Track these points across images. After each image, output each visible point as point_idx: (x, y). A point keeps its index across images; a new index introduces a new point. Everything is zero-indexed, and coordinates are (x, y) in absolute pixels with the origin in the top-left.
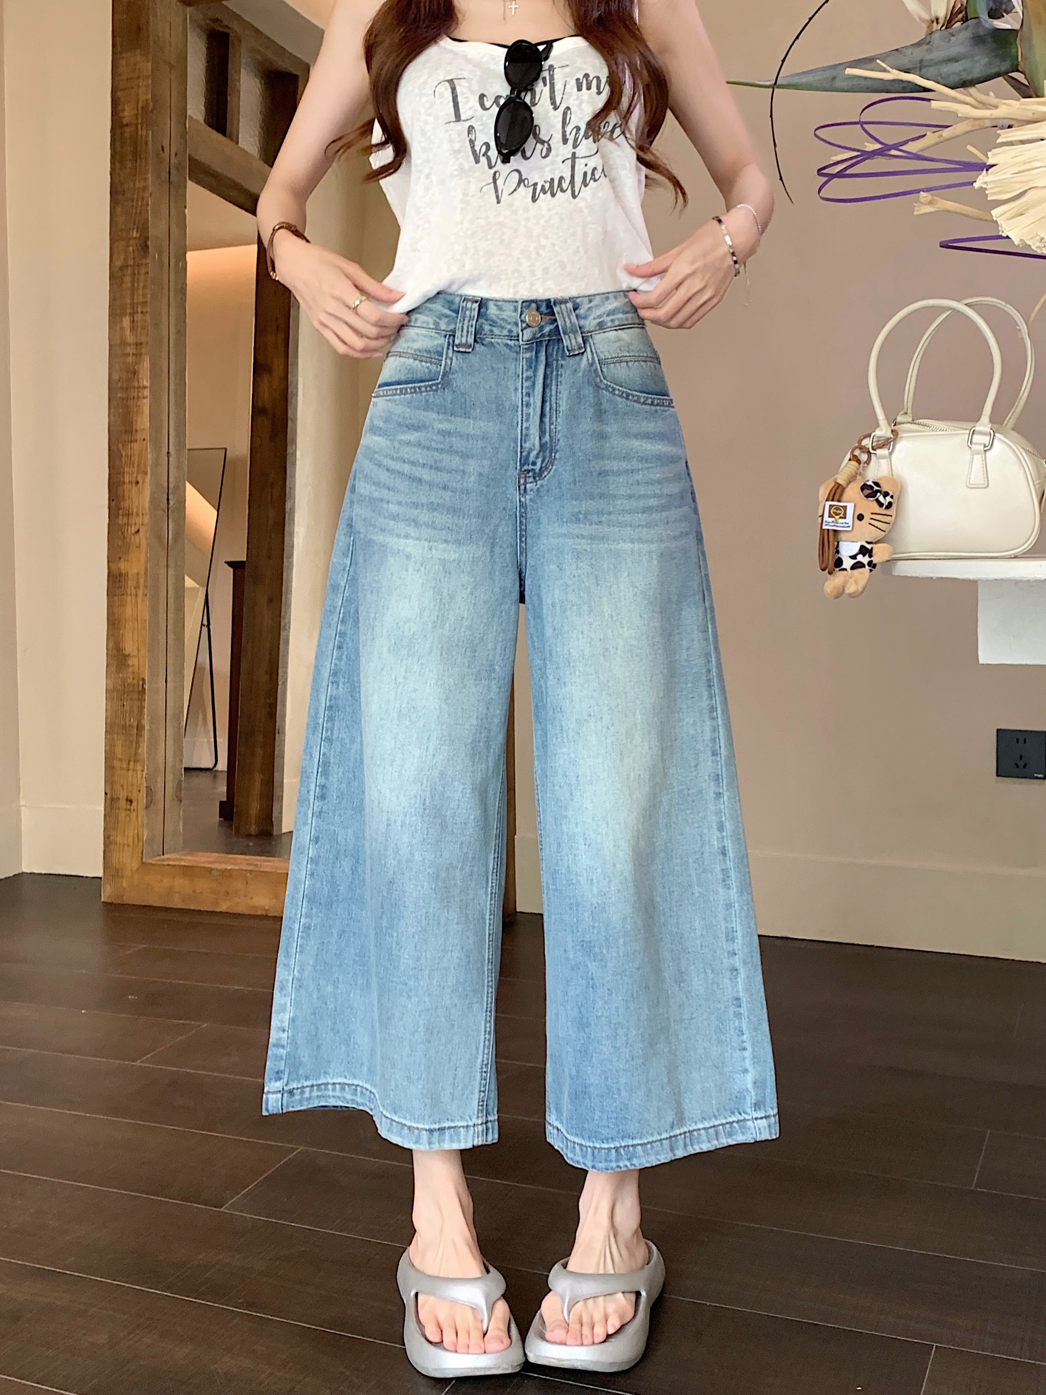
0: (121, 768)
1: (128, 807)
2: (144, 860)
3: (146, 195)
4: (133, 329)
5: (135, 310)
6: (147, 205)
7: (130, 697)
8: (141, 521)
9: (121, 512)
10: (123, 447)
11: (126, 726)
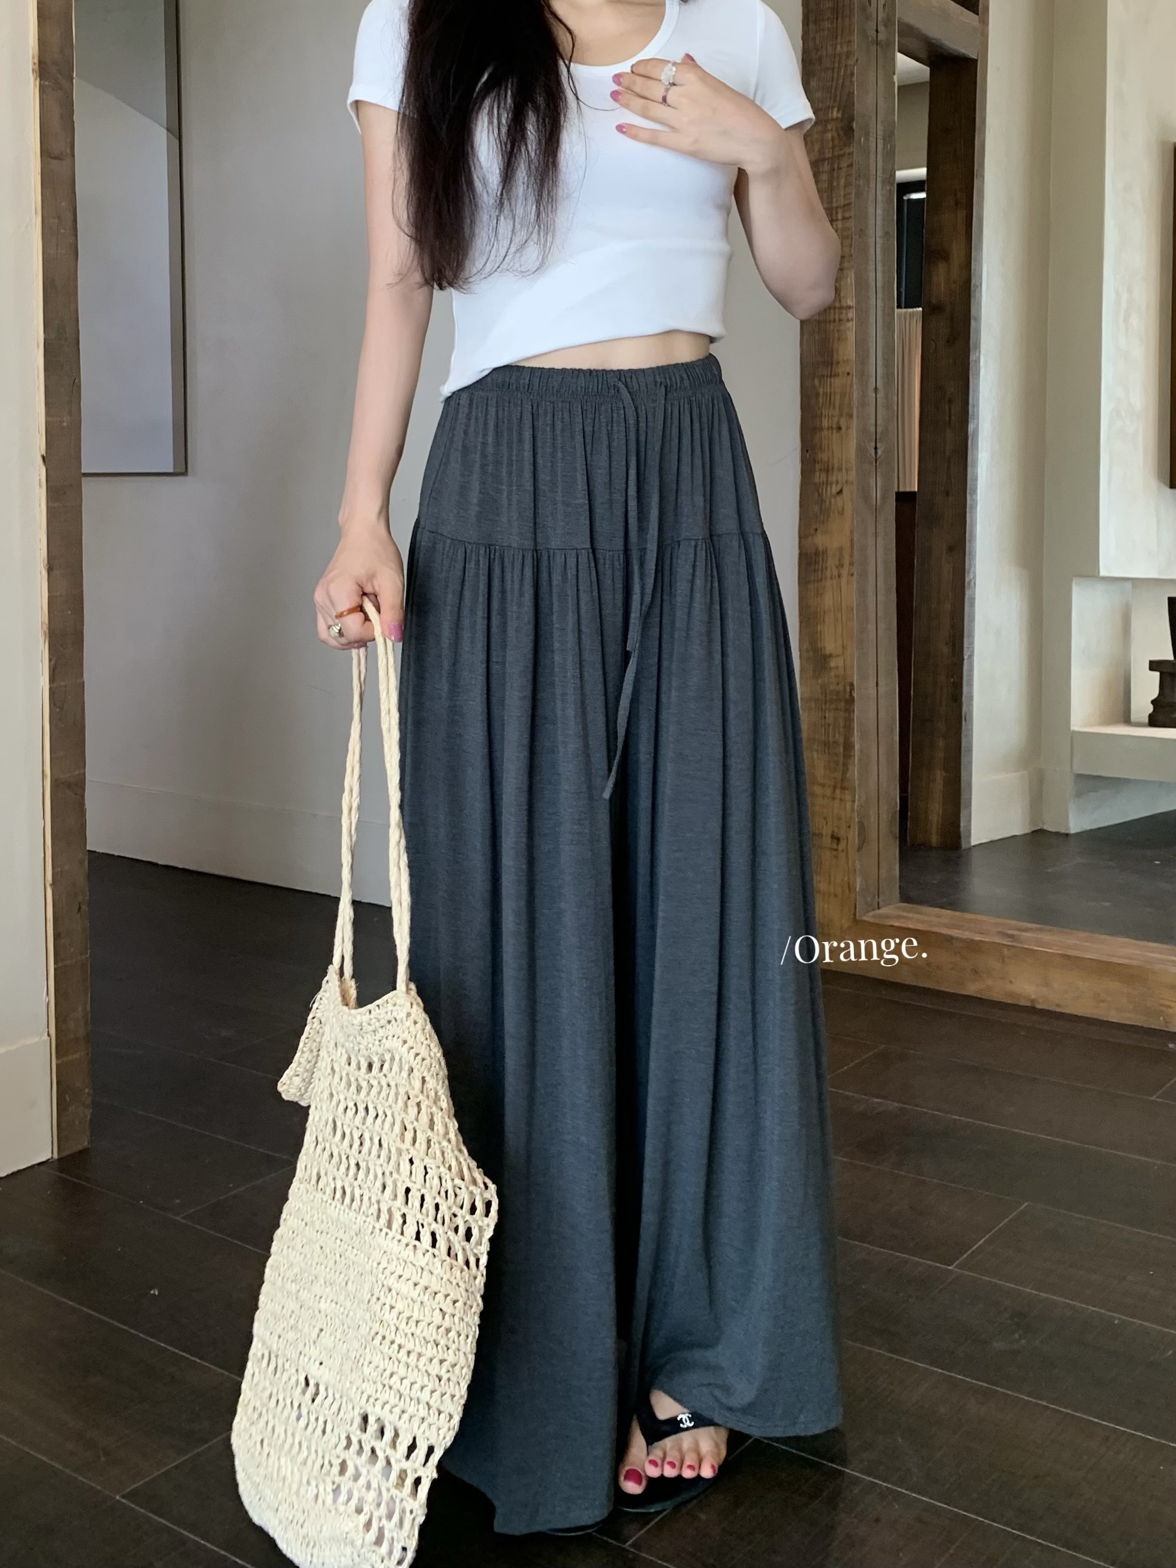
0: (824, 796)
1: (835, 846)
2: (857, 918)
3: (851, 62)
6: (852, 74)
7: (833, 706)
8: (845, 478)
9: (818, 466)
10: (820, 383)
11: (829, 742)
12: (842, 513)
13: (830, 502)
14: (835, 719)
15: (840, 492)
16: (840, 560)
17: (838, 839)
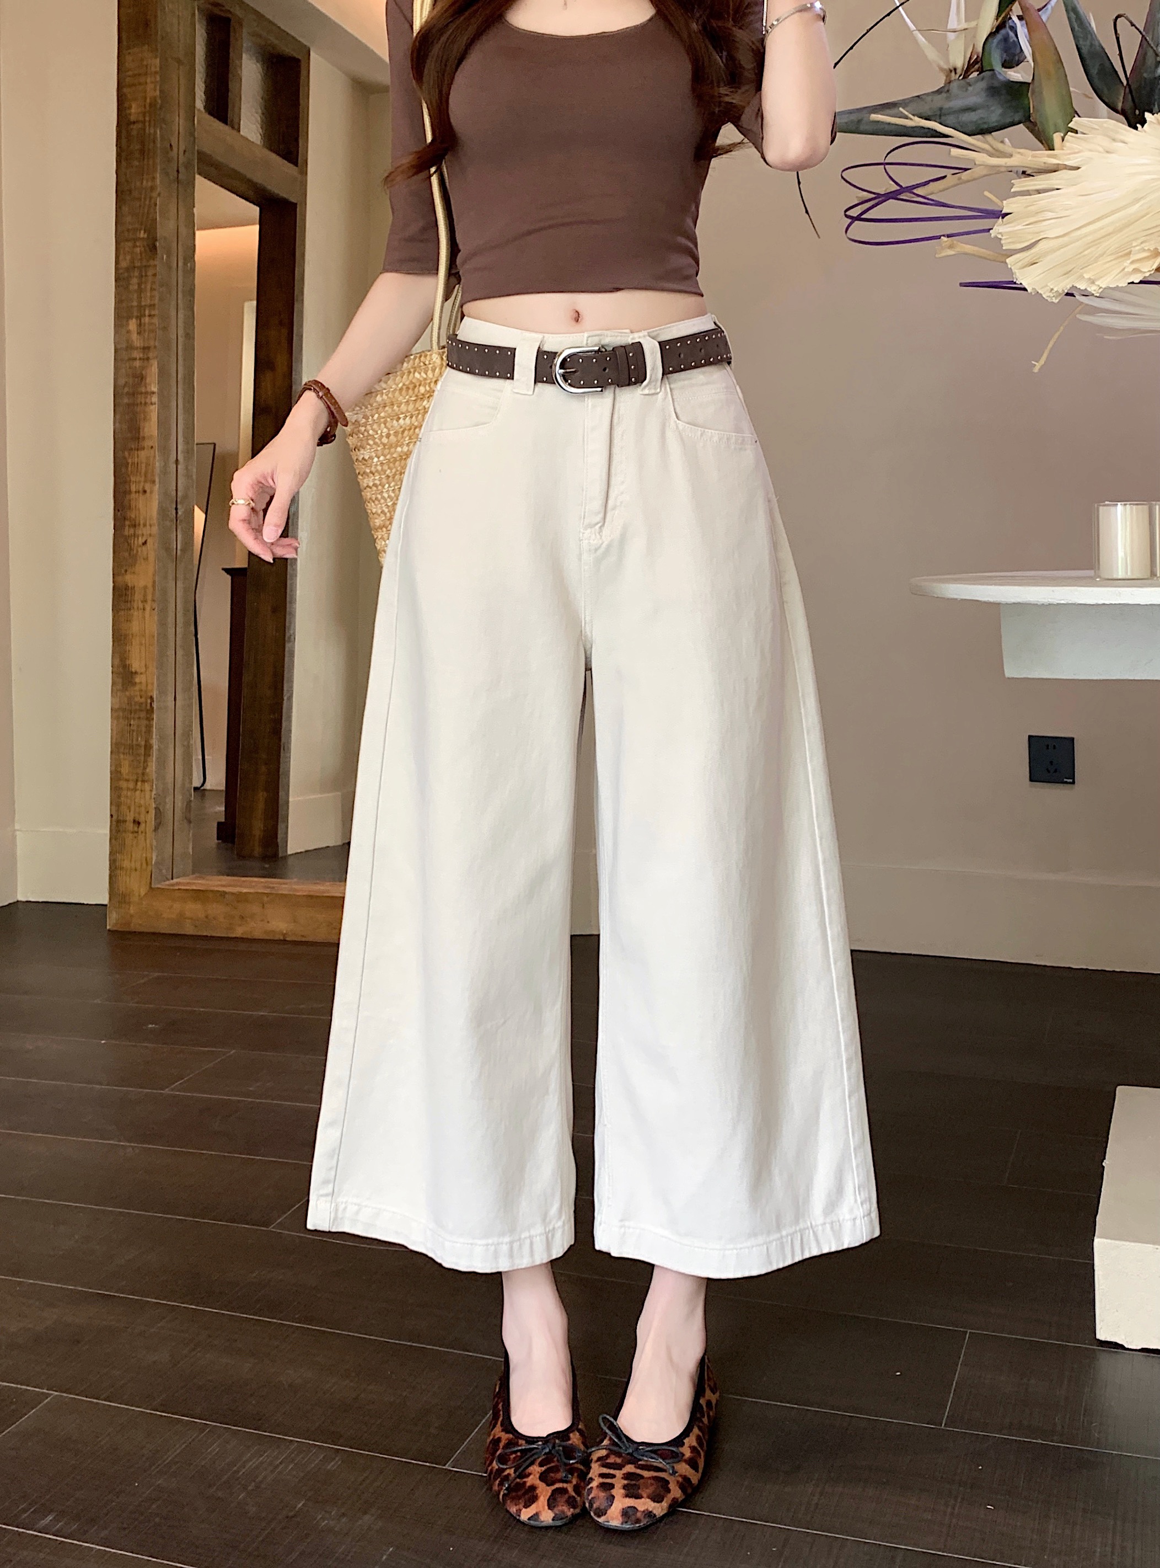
0: (128, 789)
1: (136, 829)
2: (153, 886)
3: (154, 194)
4: (139, 333)
5: (142, 313)
6: (156, 205)
7: (137, 716)
8: (149, 532)
9: (127, 523)
10: (129, 455)
11: (133, 746)
12: (146, 559)
13: (137, 551)
14: (138, 726)
15: (145, 543)
16: (145, 596)
17: (139, 823)
